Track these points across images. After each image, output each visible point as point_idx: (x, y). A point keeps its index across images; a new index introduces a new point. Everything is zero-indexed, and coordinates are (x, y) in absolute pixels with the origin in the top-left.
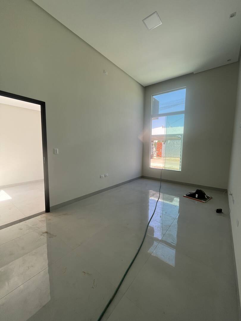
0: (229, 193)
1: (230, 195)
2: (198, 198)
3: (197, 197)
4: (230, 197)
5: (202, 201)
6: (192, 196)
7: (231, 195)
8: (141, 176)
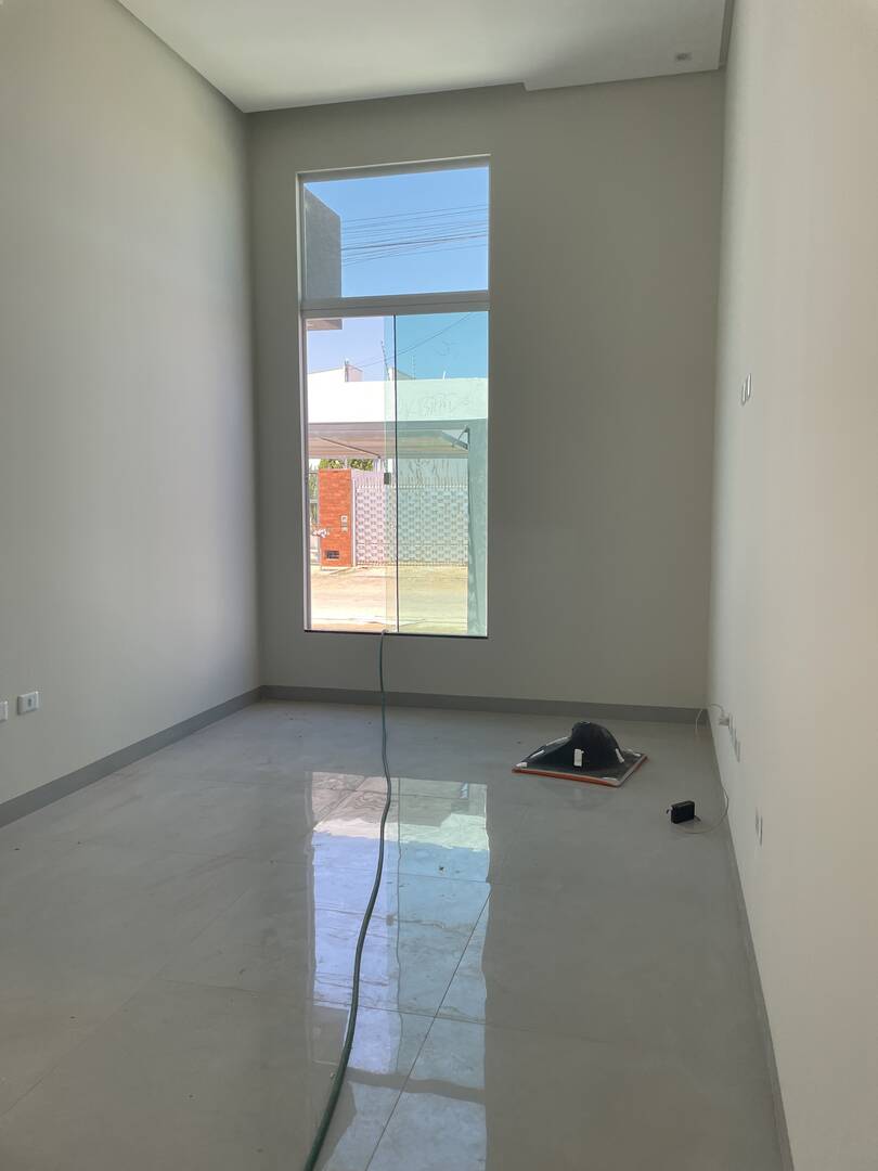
0: (715, 717)
1: (721, 723)
2: (585, 768)
3: (578, 763)
4: (722, 735)
5: (606, 780)
6: (555, 760)
7: (727, 722)
8: (253, 688)
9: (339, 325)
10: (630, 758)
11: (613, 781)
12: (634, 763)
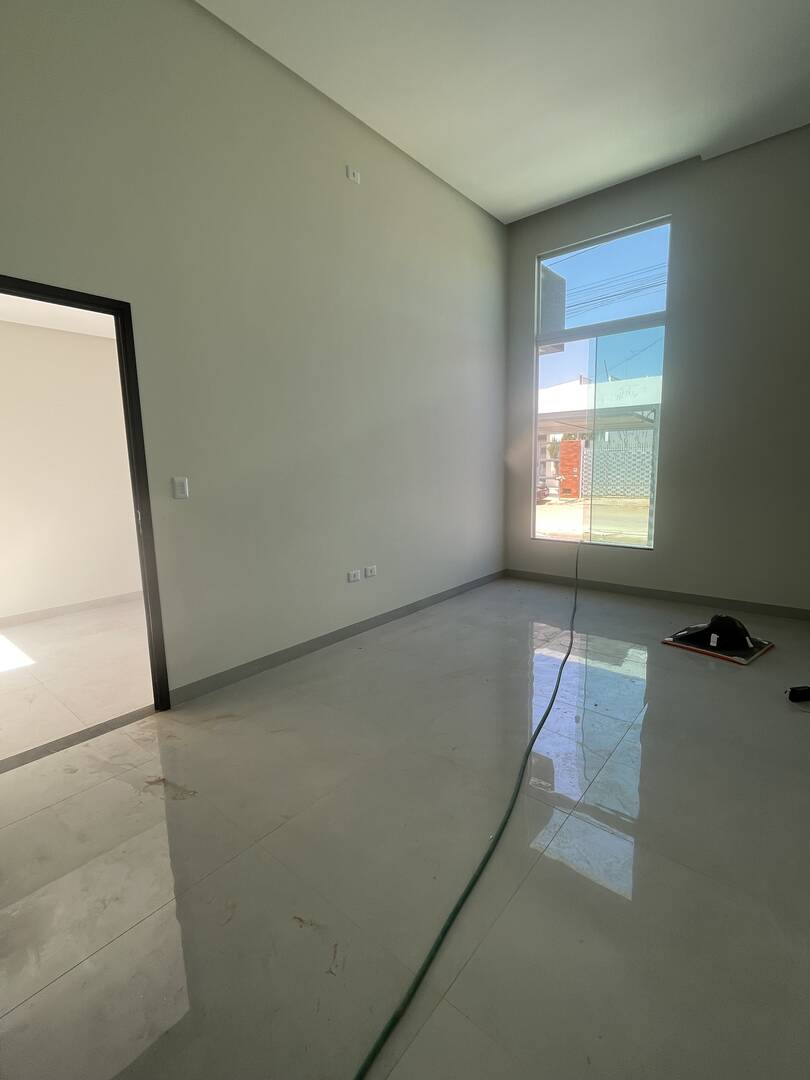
3: (713, 644)
5: (735, 658)
6: (695, 640)
8: (501, 570)
9: (561, 348)
10: (759, 645)
11: (742, 660)
12: (761, 648)
